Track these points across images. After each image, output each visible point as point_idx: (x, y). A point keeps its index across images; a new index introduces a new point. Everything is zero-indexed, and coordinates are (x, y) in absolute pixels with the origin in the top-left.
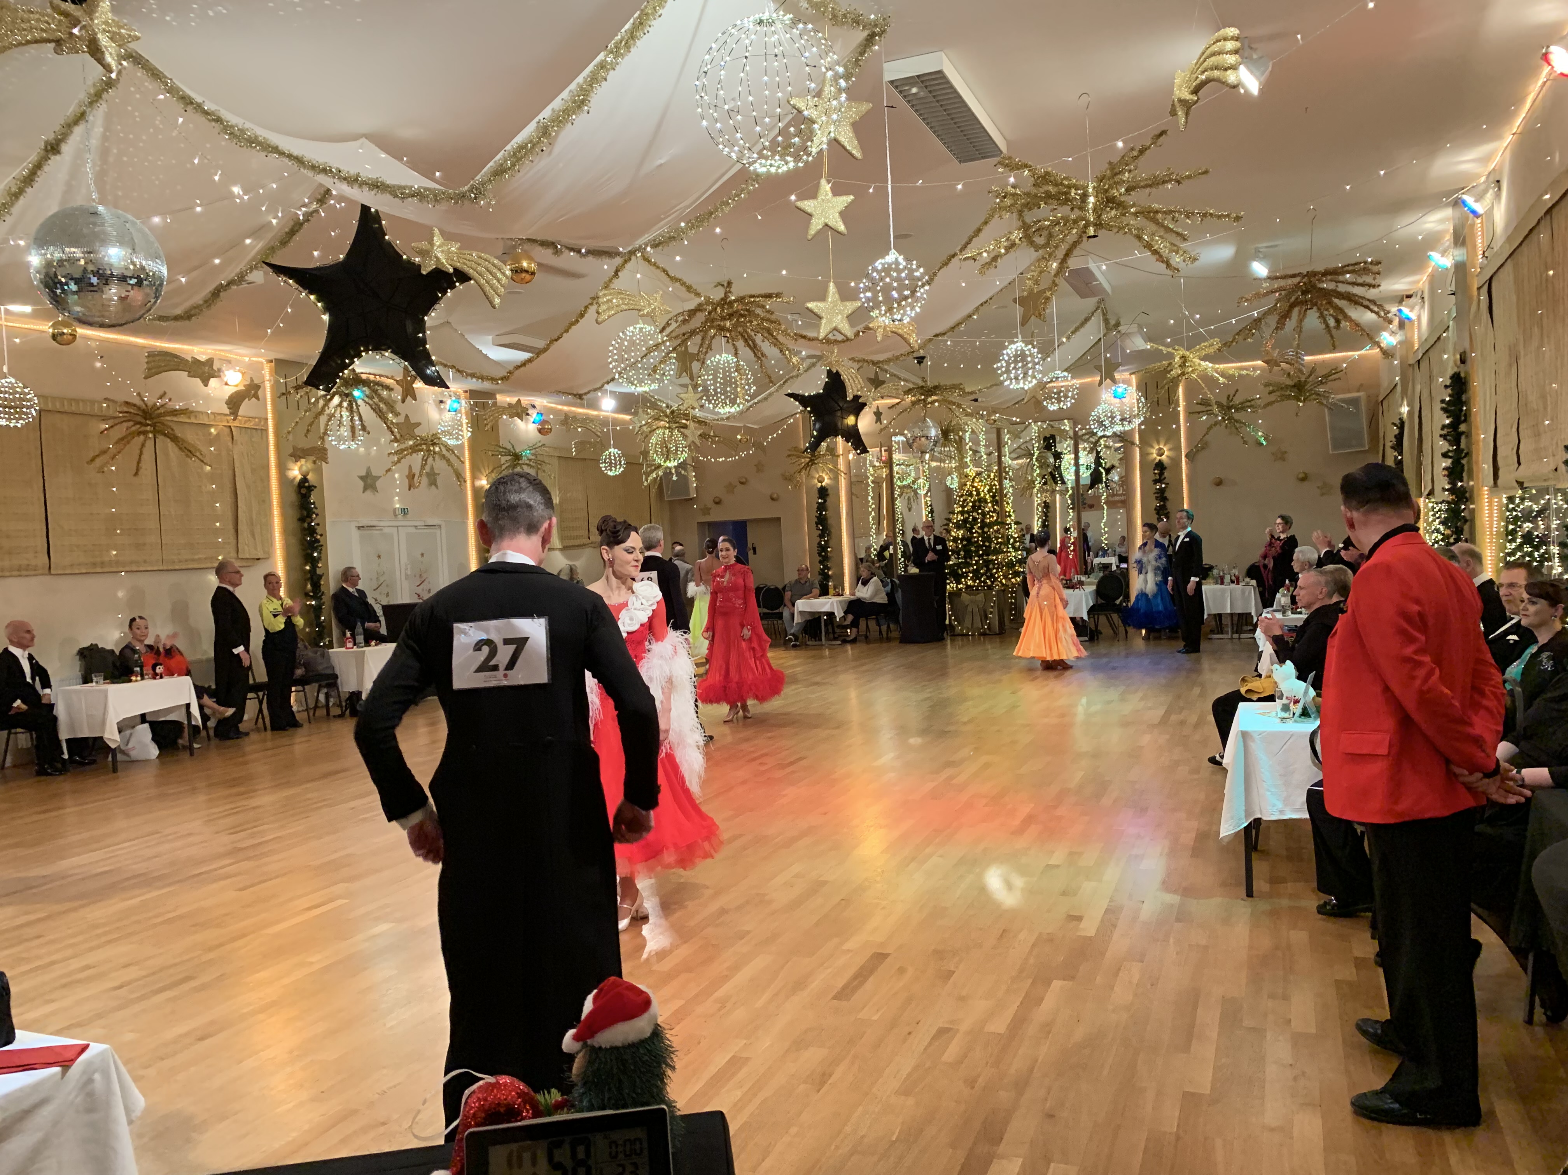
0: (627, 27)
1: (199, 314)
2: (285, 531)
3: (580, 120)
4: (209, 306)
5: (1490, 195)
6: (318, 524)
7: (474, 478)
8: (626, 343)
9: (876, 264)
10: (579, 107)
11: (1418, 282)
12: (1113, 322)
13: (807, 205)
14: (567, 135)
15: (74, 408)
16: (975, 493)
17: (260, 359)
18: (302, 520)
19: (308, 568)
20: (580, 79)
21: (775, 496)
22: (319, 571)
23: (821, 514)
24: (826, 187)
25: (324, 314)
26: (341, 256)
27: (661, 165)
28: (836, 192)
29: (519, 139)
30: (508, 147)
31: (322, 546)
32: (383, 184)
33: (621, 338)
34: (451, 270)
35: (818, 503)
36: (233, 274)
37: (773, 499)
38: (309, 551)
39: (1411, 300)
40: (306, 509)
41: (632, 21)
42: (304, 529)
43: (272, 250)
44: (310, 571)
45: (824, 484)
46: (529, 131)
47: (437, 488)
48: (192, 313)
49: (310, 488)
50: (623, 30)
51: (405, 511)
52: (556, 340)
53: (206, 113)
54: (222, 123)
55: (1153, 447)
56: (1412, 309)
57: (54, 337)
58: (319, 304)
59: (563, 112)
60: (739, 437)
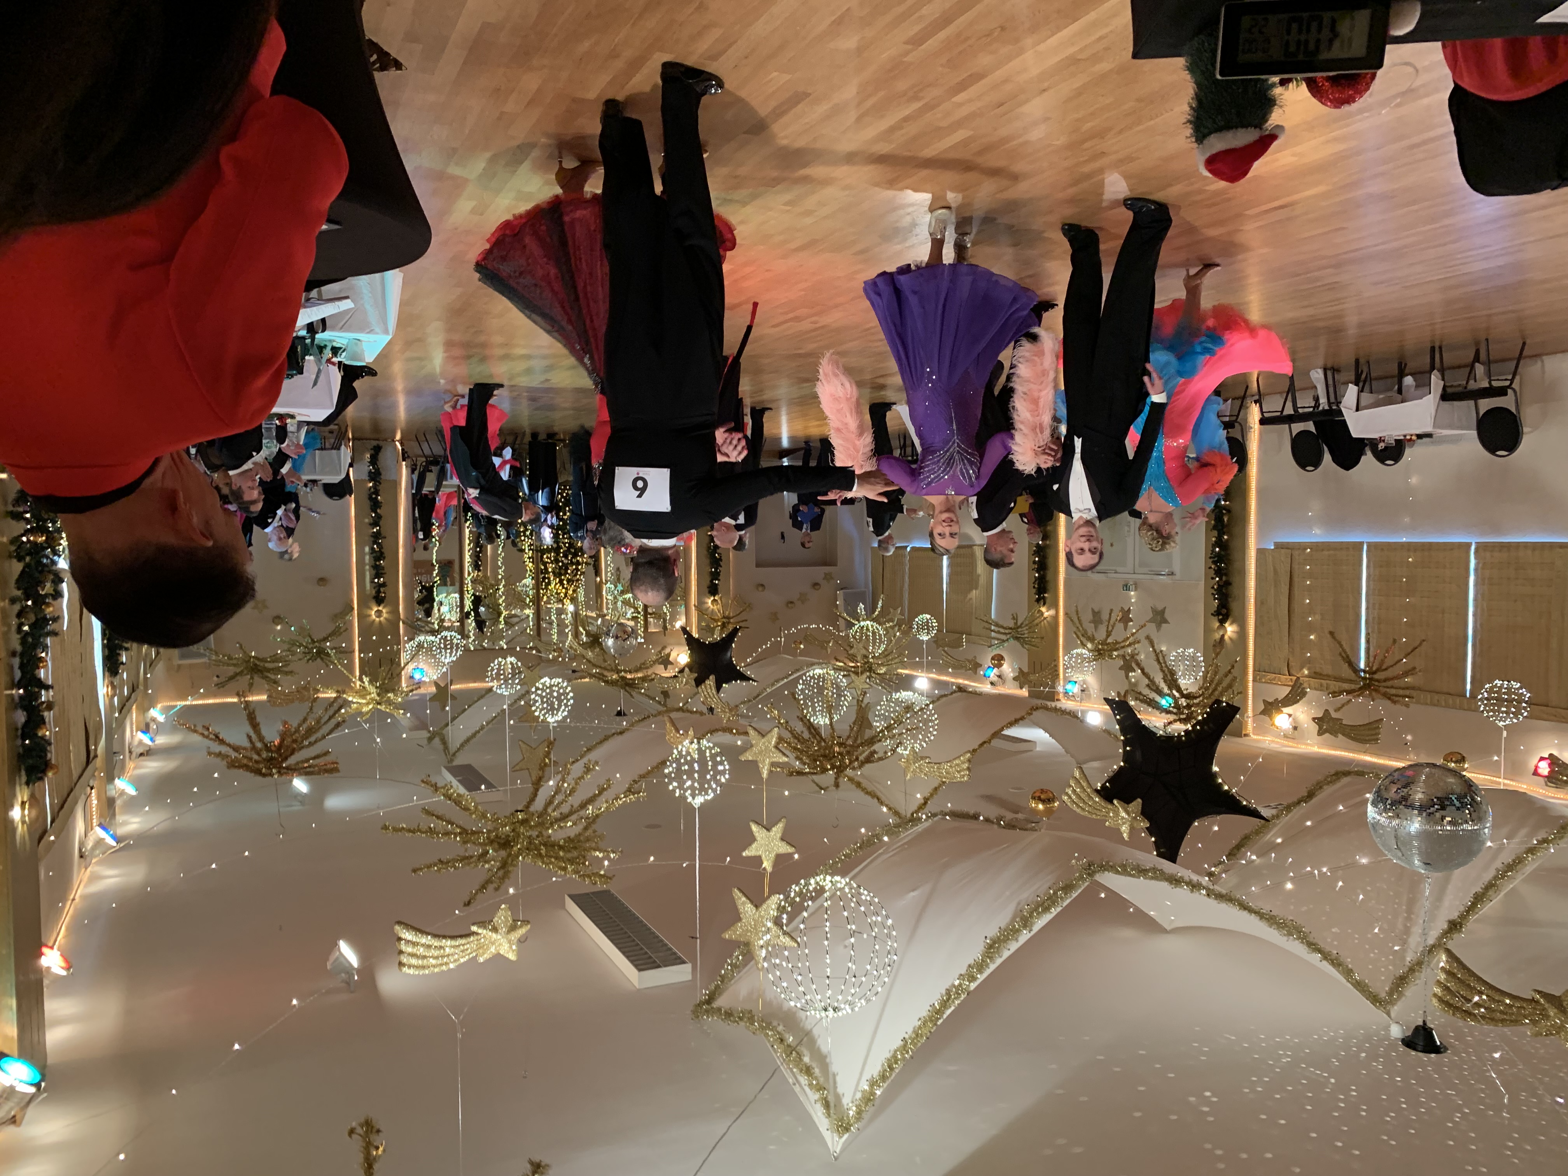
0: (949, 1012)
1: (1327, 777)
2: (1243, 572)
3: (993, 931)
4: (1318, 783)
5: (90, 844)
6: (1213, 578)
7: (1056, 617)
8: (920, 737)
9: (712, 795)
10: (994, 942)
11: (135, 768)
12: (437, 741)
13: (785, 849)
14: (1003, 919)
15: (1436, 697)
16: (565, 582)
17: (1255, 737)
18: (1228, 584)
19: (1226, 537)
20: (993, 967)
21: (760, 589)
22: (1215, 533)
23: (716, 569)
24: (767, 865)
25: (1216, 772)
26: (1196, 824)
27: (913, 890)
28: (758, 860)
29: (1046, 918)
30: (1059, 909)
31: (1210, 558)
32: (1171, 883)
33: (925, 742)
34: (1115, 802)
35: (719, 580)
36: (1295, 810)
37: (762, 585)
38: (1223, 553)
39: (141, 750)
40: (1223, 594)
41: (945, 1016)
42: (1226, 575)
43: (1258, 832)
44: (1224, 534)
45: (712, 598)
46: (1040, 923)
47: (1093, 610)
48: (1334, 777)
49: (1217, 613)
50: (953, 1008)
51: (1126, 587)
52: (985, 742)
53: (1320, 951)
54: (1307, 941)
55: (386, 619)
56: (141, 742)
57: (1463, 760)
58: (1220, 781)
59: (1008, 939)
60: (802, 646)
